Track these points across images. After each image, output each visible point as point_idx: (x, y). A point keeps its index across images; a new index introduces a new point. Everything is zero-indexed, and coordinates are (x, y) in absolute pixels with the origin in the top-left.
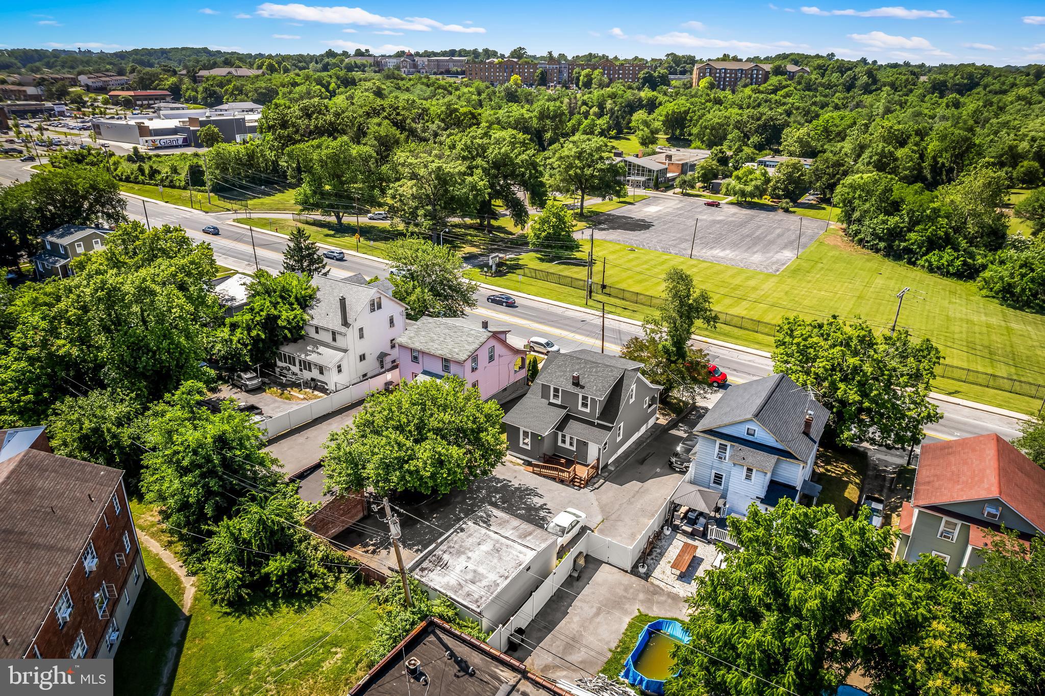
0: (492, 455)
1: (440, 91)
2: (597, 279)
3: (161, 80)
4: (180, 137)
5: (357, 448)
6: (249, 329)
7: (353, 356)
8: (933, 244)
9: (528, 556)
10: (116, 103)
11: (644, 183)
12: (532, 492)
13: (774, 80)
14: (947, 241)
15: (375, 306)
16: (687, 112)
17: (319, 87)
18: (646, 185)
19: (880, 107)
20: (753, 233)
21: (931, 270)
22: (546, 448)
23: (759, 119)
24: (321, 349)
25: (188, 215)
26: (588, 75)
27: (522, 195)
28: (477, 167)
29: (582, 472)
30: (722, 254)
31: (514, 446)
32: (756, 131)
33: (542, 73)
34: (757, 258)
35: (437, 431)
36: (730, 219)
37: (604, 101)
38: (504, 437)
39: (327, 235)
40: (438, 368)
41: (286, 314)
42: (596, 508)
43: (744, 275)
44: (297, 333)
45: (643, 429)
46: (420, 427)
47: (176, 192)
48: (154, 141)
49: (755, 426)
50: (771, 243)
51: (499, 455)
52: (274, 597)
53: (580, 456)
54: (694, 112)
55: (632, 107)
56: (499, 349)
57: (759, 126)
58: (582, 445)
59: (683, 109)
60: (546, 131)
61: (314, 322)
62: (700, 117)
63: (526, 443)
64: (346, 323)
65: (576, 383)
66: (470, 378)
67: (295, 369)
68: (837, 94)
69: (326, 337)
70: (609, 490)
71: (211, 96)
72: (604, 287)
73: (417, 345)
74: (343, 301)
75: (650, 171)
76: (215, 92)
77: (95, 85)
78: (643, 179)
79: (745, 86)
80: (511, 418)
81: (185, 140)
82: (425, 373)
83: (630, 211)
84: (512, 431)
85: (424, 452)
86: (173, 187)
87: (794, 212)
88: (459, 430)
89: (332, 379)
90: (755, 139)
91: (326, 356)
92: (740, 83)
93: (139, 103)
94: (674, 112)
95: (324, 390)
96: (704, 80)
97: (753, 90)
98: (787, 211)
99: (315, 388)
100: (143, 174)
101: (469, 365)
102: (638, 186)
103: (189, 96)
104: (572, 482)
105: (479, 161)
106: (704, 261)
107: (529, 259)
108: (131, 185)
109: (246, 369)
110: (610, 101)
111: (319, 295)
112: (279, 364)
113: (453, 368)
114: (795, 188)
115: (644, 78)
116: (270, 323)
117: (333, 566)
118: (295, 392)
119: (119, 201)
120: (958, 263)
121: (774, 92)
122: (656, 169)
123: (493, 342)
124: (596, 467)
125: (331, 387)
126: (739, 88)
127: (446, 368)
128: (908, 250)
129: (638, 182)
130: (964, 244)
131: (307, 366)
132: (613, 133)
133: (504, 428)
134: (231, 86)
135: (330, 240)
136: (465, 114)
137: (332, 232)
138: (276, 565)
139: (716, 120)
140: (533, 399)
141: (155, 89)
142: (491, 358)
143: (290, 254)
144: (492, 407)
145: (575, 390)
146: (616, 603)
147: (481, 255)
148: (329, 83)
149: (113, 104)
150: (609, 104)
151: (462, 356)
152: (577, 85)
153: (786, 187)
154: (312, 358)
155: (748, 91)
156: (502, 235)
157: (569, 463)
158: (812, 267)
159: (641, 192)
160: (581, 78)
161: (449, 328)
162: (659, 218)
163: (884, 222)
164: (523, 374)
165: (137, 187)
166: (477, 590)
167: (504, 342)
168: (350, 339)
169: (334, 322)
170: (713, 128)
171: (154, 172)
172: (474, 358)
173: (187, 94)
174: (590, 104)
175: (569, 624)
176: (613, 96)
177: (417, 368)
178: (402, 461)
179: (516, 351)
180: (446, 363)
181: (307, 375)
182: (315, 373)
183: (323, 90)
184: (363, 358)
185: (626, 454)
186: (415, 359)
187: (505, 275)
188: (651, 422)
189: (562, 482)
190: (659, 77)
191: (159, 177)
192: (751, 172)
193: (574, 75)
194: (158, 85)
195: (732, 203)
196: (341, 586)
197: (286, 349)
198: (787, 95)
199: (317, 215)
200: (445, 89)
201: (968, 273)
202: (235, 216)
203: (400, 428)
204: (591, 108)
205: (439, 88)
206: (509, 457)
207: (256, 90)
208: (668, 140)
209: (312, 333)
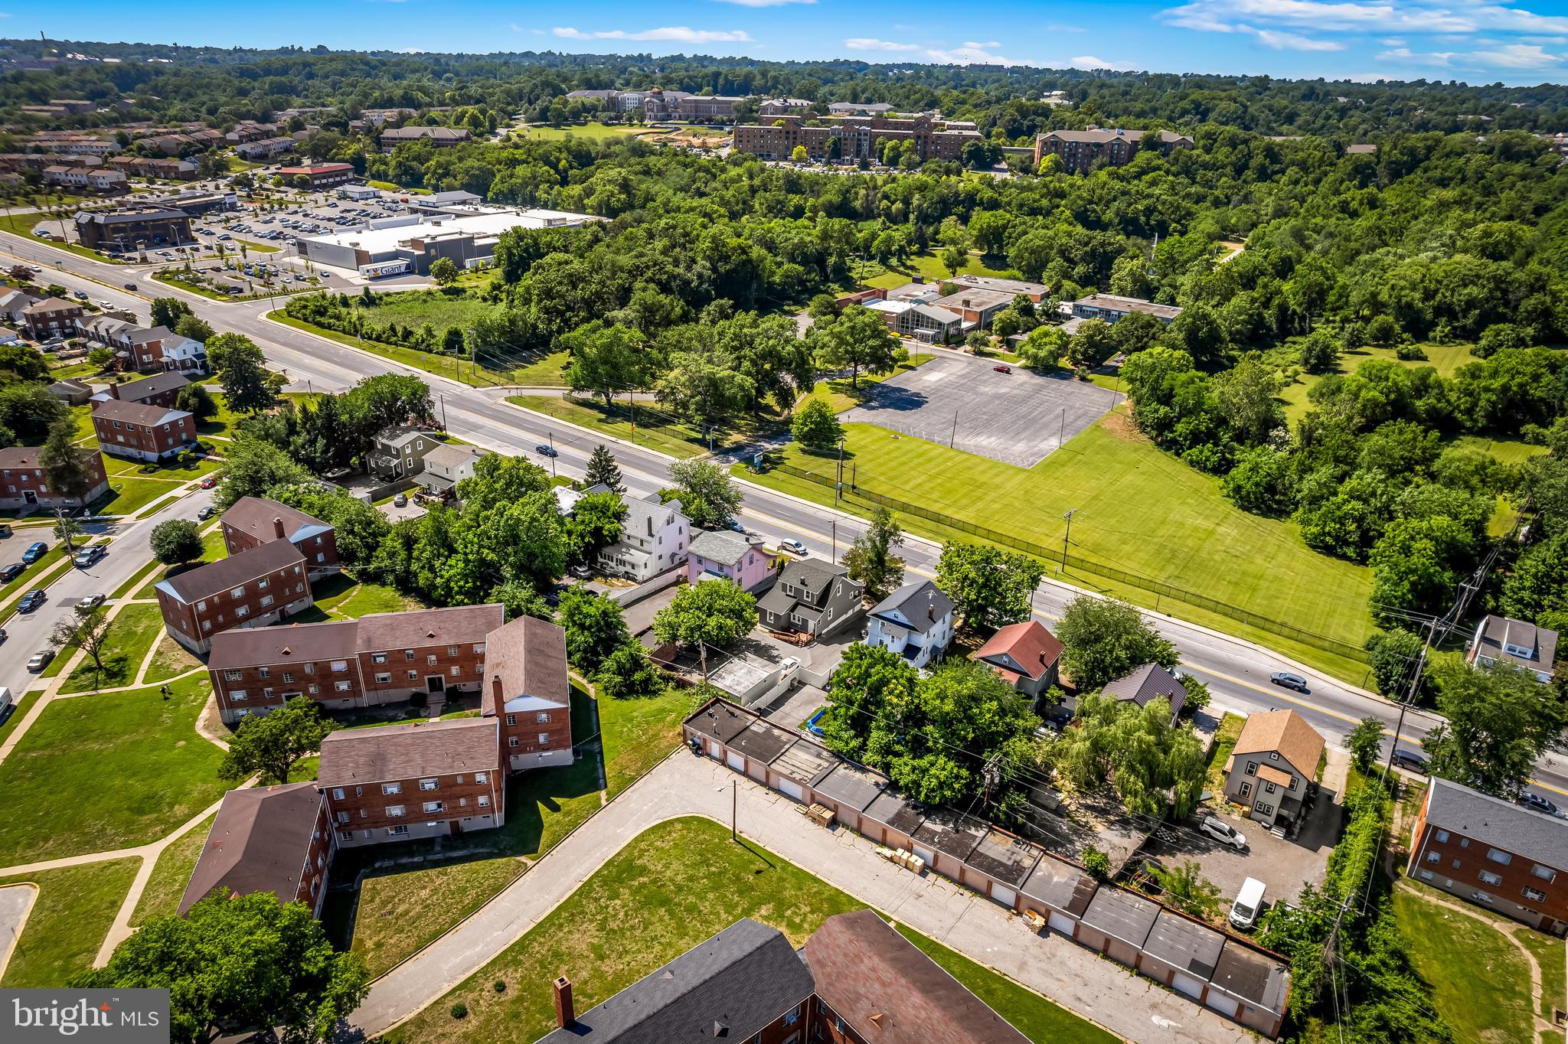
0: (749, 625)
1: (701, 174)
2: (847, 477)
3: (340, 147)
4: (401, 263)
5: (673, 619)
6: (582, 536)
7: (655, 556)
8: (1196, 438)
9: (765, 675)
10: (290, 184)
11: (933, 337)
12: (773, 648)
13: (1142, 157)
14: (1211, 436)
15: (670, 521)
16: (1005, 227)
17: (546, 168)
18: (935, 340)
19: (1269, 205)
20: (1030, 413)
21: (1192, 463)
22: (783, 623)
23: (1086, 244)
24: (632, 551)
25: (457, 391)
26: (893, 149)
27: (787, 378)
28: (745, 357)
29: (804, 637)
30: (985, 443)
31: (763, 621)
32: (1083, 259)
33: (835, 143)
34: (1020, 447)
35: (719, 611)
36: (1015, 392)
37: (912, 194)
38: (757, 615)
39: (600, 420)
40: (716, 570)
41: (608, 527)
42: (809, 657)
43: (994, 471)
44: (615, 539)
45: (850, 613)
46: (709, 608)
47: (433, 357)
48: (375, 270)
49: (898, 613)
50: (1045, 426)
51: (754, 624)
52: (637, 692)
53: (804, 628)
54: (1014, 227)
55: (945, 206)
56: (757, 556)
57: (1086, 253)
58: (805, 622)
59: (1000, 223)
60: (831, 255)
61: (627, 532)
62: (1020, 236)
63: (771, 620)
64: (651, 535)
65: (803, 583)
66: (736, 576)
67: (613, 564)
68: (1224, 179)
69: (637, 544)
70: (819, 648)
71: (406, 173)
72: (854, 487)
73: (702, 553)
74: (650, 520)
75: (940, 324)
76: (411, 168)
77: (253, 152)
78: (931, 332)
79: (1101, 167)
80: (761, 604)
81: (408, 266)
82: (707, 571)
83: (908, 380)
84: (763, 613)
85: (713, 622)
86: (430, 351)
87: (1091, 381)
88: (731, 610)
89: (641, 573)
90: (1080, 269)
91: (636, 556)
92: (1096, 162)
93: (317, 182)
94: (989, 226)
95: (634, 580)
96: (1048, 158)
97: (1110, 174)
98: (1083, 379)
99: (628, 578)
100: (395, 335)
101: (736, 568)
102: (927, 341)
103: (378, 171)
104: (796, 644)
105: (747, 351)
106: (964, 452)
107: (792, 450)
108: (383, 345)
109: (581, 564)
110: (917, 196)
111: (629, 511)
112: (600, 560)
113: (726, 570)
114: (1096, 352)
115: (969, 152)
116: (597, 532)
117: (667, 679)
118: (614, 581)
119: (429, 402)
120: (1215, 458)
121: (1138, 176)
122: (946, 322)
123: (753, 552)
124: (813, 635)
125: (640, 578)
126: (1093, 169)
127: (721, 569)
128: (1174, 442)
129: (927, 335)
130: (1225, 438)
131: (623, 563)
132: (915, 248)
133: (757, 610)
134: (433, 162)
135: (605, 427)
136: (734, 249)
137: (603, 416)
138: (638, 676)
139: (1038, 242)
140: (776, 592)
141: (332, 160)
142: (751, 562)
143: (593, 465)
144: (749, 597)
145: (802, 587)
146: (810, 701)
147: (748, 445)
148: (559, 160)
149: (287, 185)
150: (916, 200)
151: (732, 562)
152: (881, 160)
153: (1086, 350)
154: (626, 557)
155: (1103, 175)
156: (768, 417)
157: (796, 632)
158: (1071, 459)
159: (927, 348)
160: (886, 151)
161: (723, 540)
162: (937, 390)
163: (1156, 411)
164: (774, 571)
165: (391, 348)
166: (739, 688)
167: (760, 551)
168: (652, 545)
169: (643, 533)
170: (1033, 252)
171: (407, 334)
172: (740, 562)
173: (375, 168)
174: (893, 197)
175: (786, 708)
176: (922, 188)
177: (701, 568)
178: (700, 627)
179: (769, 556)
180: (721, 566)
181: (622, 569)
182: (628, 568)
183: (552, 172)
184: (660, 557)
185: (835, 628)
186: (700, 562)
187: (768, 471)
188: (857, 608)
189: (791, 643)
190: (989, 150)
191: (412, 340)
192: (1046, 334)
193: (877, 146)
194: (336, 154)
195: (1026, 368)
196: (669, 689)
197: (607, 550)
198: (1154, 183)
199: (588, 395)
200: (707, 171)
201: (1222, 468)
202: (506, 393)
203: (699, 608)
204: (893, 203)
205: (699, 169)
206: (759, 626)
207: (467, 172)
208: (983, 258)
209: (625, 540)
